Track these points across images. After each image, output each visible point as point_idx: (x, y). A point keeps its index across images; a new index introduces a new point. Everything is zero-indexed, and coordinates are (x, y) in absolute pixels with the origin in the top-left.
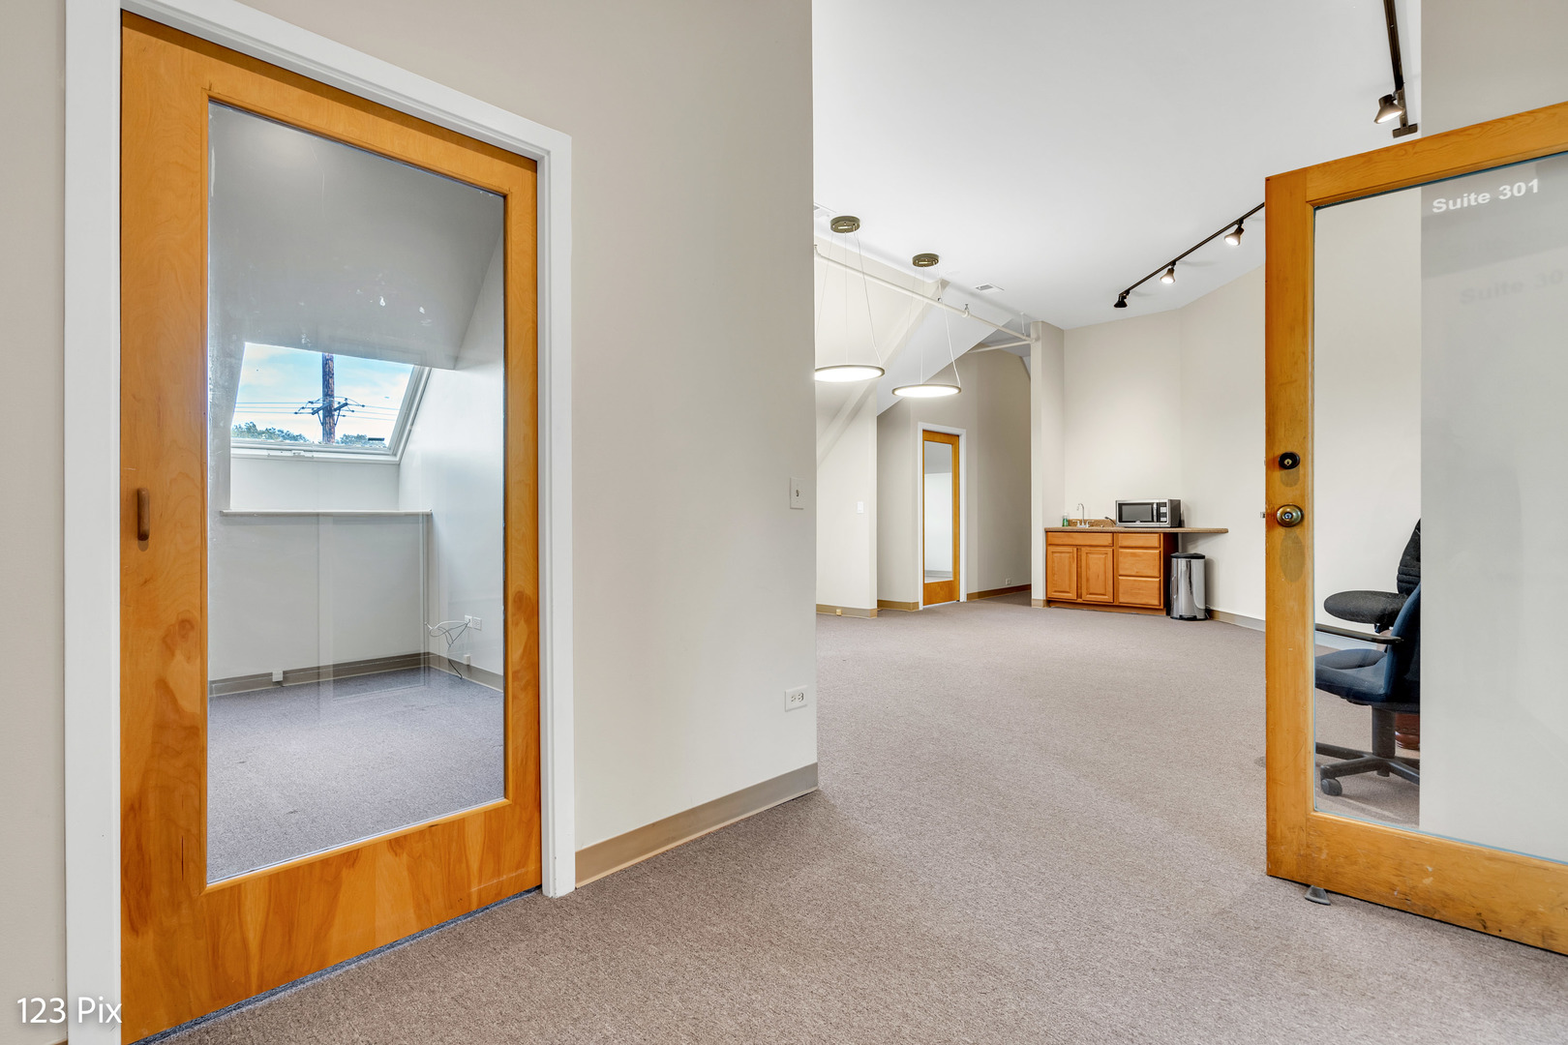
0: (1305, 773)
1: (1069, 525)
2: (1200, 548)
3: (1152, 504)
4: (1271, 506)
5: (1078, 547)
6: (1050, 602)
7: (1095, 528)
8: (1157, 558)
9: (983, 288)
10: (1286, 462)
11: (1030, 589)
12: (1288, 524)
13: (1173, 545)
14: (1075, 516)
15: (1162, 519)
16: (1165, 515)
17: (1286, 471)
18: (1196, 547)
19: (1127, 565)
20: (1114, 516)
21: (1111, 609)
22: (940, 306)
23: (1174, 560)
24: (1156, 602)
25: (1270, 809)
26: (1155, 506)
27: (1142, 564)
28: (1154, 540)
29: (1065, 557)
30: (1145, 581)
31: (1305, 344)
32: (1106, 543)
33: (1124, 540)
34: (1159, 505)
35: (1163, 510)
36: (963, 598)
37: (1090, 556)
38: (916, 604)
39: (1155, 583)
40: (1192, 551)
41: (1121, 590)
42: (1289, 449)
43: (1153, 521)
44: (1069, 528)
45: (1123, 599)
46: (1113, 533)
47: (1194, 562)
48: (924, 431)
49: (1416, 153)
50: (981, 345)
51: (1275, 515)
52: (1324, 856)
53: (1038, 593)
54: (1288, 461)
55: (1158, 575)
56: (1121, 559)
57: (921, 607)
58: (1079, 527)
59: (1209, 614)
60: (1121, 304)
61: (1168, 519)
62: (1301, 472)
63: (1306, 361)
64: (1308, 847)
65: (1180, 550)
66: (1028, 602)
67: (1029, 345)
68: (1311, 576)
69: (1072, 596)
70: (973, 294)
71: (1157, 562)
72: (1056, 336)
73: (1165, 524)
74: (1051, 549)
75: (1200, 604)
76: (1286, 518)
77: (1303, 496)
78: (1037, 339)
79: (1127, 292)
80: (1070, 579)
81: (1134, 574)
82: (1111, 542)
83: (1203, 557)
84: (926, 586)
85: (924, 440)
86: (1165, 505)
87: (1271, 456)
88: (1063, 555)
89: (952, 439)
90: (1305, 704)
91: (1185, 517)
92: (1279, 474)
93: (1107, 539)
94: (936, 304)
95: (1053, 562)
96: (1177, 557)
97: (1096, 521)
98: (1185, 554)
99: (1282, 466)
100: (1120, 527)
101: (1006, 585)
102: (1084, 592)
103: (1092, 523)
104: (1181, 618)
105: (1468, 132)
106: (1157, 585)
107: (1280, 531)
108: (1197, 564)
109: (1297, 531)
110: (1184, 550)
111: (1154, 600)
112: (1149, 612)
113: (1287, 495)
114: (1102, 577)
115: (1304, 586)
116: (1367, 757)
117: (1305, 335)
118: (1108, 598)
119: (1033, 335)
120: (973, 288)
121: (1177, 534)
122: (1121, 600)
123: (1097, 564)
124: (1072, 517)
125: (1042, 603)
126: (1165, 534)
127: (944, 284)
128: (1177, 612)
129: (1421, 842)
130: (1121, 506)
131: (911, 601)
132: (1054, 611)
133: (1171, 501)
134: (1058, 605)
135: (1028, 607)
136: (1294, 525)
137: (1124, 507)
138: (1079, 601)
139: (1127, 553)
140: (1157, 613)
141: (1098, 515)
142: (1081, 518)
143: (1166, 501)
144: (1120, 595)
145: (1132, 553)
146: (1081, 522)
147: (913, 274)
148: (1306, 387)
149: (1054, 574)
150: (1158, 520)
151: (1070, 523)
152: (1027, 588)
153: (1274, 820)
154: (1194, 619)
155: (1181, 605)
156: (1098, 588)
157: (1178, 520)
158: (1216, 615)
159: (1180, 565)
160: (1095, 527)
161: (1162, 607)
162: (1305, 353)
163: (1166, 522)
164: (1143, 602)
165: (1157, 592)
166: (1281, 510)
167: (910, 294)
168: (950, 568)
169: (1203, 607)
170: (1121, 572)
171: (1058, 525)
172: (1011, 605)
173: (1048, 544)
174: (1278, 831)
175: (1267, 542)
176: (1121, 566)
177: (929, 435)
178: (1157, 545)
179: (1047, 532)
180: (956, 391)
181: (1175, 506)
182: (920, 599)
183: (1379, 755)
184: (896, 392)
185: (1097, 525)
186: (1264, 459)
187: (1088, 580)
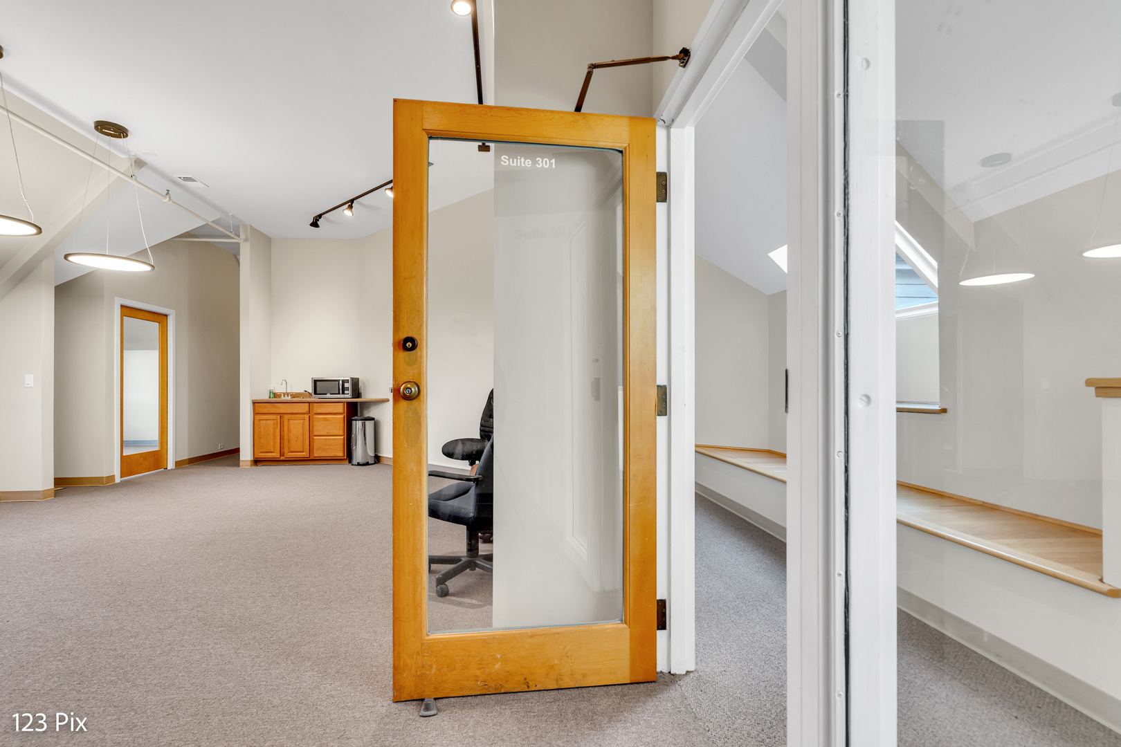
0: (421, 606)
1: (275, 397)
2: (372, 413)
3: (339, 381)
4: (397, 382)
5: (281, 415)
6: (256, 462)
7: (295, 400)
8: (342, 421)
9: (186, 179)
10: (408, 344)
11: (239, 452)
12: (408, 398)
13: (354, 410)
14: (279, 389)
15: (346, 392)
16: (348, 389)
17: (408, 352)
18: (369, 412)
19: (319, 427)
20: (310, 390)
21: (308, 463)
22: (133, 182)
23: (354, 422)
24: (341, 454)
25: (396, 643)
26: (341, 382)
27: (331, 424)
28: (340, 408)
29: (270, 424)
30: (333, 439)
31: (421, 247)
32: (304, 411)
33: (318, 409)
34: (344, 382)
35: (346, 385)
36: (171, 465)
37: (291, 421)
38: (112, 478)
39: (340, 439)
40: (367, 415)
41: (315, 447)
42: (410, 335)
43: (339, 394)
44: (275, 398)
45: (317, 454)
46: (309, 403)
47: (367, 422)
48: (122, 306)
49: (491, 116)
50: (188, 235)
51: (399, 390)
52: (434, 671)
53: (246, 454)
54: (409, 344)
55: (342, 434)
56: (315, 423)
57: (118, 480)
58: (283, 398)
59: (378, 459)
60: (315, 224)
61: (350, 392)
62: (419, 354)
63: (422, 261)
64: (423, 667)
65: (359, 414)
66: (237, 463)
67: (238, 244)
68: (425, 440)
69: (276, 455)
70: (175, 182)
71: (342, 424)
72: (265, 242)
73: (348, 395)
74: (258, 417)
75: (372, 454)
76: (406, 392)
77: (420, 374)
78: (246, 240)
79: (320, 216)
80: (274, 442)
81: (325, 434)
82: (307, 410)
83: (373, 419)
84: (124, 459)
85: (122, 316)
86: (348, 381)
87: (397, 340)
88: (268, 422)
89: (160, 318)
90: (421, 549)
91: (362, 390)
92: (403, 355)
93: (305, 408)
94: (129, 180)
95: (260, 428)
96: (356, 420)
97: (297, 394)
98: (361, 418)
99: (405, 349)
100: (315, 398)
101: (219, 450)
102: (286, 450)
103: (294, 396)
104: (359, 464)
105: (520, 112)
106: (342, 441)
107: (404, 403)
108: (369, 425)
109: (415, 402)
110: (362, 415)
111: (340, 453)
112: (336, 462)
113: (409, 374)
114: (300, 438)
115: (420, 449)
116: (464, 559)
117: (421, 240)
118: (305, 454)
119: (242, 236)
120: (175, 176)
121: (356, 403)
122: (316, 455)
123: (297, 428)
124: (277, 391)
125: (249, 463)
126: (348, 403)
127: (139, 163)
128: (356, 459)
129: (493, 638)
130: (315, 382)
131: (105, 474)
132: (261, 469)
133: (352, 379)
134: (264, 463)
135: (236, 468)
136: (414, 399)
137: (318, 383)
138: (282, 458)
139: (320, 418)
140: (342, 462)
141: (299, 389)
142: (285, 391)
143: (349, 378)
144: (315, 451)
145: (323, 418)
146: (284, 394)
147: (94, 139)
148: (422, 283)
149: (260, 438)
150: (343, 393)
151: (275, 395)
152: (237, 451)
153: (399, 653)
154: (367, 464)
155: (358, 455)
156: (298, 447)
157: (357, 393)
158: (382, 459)
159: (358, 425)
160: (296, 398)
161: (345, 457)
162: (421, 255)
163: (349, 394)
164: (332, 455)
165: (342, 446)
166: (403, 386)
167: (91, 159)
168: (155, 436)
169: (373, 455)
170: (316, 433)
171: (265, 397)
172: (221, 467)
173: (255, 413)
174: (402, 661)
175: (394, 413)
176: (315, 428)
177: (127, 311)
178: (342, 411)
179: (254, 403)
180: (148, 268)
181: (355, 383)
182: (116, 472)
183: (470, 557)
184: (70, 258)
185: (298, 397)
186: (392, 341)
187: (289, 441)
